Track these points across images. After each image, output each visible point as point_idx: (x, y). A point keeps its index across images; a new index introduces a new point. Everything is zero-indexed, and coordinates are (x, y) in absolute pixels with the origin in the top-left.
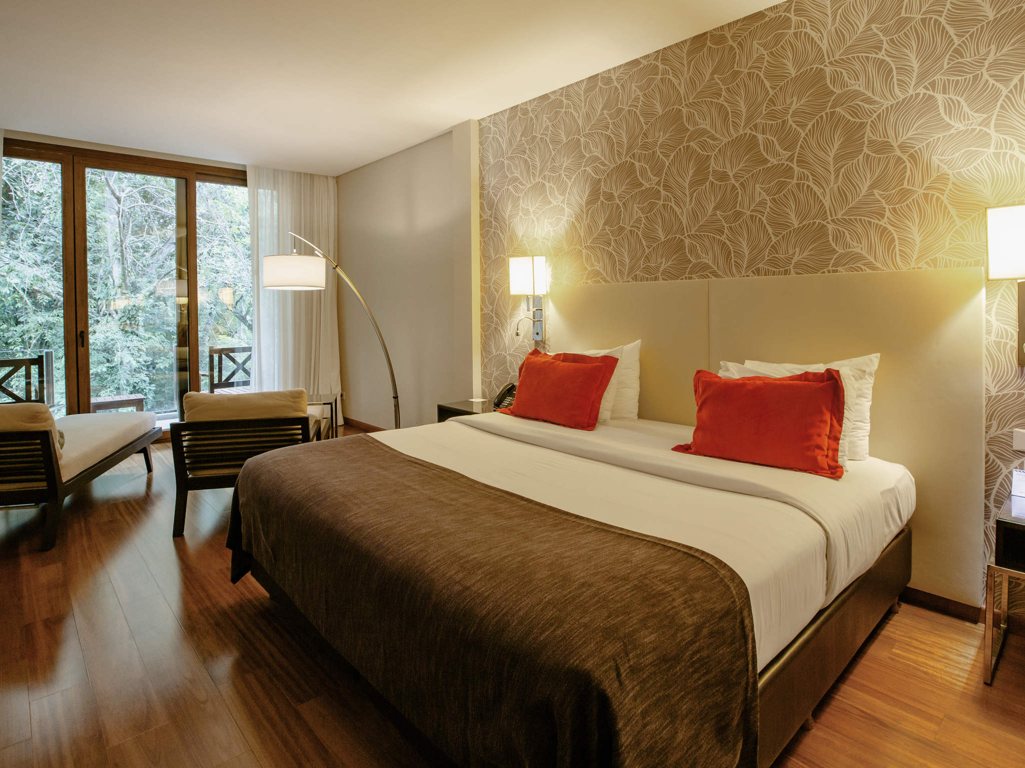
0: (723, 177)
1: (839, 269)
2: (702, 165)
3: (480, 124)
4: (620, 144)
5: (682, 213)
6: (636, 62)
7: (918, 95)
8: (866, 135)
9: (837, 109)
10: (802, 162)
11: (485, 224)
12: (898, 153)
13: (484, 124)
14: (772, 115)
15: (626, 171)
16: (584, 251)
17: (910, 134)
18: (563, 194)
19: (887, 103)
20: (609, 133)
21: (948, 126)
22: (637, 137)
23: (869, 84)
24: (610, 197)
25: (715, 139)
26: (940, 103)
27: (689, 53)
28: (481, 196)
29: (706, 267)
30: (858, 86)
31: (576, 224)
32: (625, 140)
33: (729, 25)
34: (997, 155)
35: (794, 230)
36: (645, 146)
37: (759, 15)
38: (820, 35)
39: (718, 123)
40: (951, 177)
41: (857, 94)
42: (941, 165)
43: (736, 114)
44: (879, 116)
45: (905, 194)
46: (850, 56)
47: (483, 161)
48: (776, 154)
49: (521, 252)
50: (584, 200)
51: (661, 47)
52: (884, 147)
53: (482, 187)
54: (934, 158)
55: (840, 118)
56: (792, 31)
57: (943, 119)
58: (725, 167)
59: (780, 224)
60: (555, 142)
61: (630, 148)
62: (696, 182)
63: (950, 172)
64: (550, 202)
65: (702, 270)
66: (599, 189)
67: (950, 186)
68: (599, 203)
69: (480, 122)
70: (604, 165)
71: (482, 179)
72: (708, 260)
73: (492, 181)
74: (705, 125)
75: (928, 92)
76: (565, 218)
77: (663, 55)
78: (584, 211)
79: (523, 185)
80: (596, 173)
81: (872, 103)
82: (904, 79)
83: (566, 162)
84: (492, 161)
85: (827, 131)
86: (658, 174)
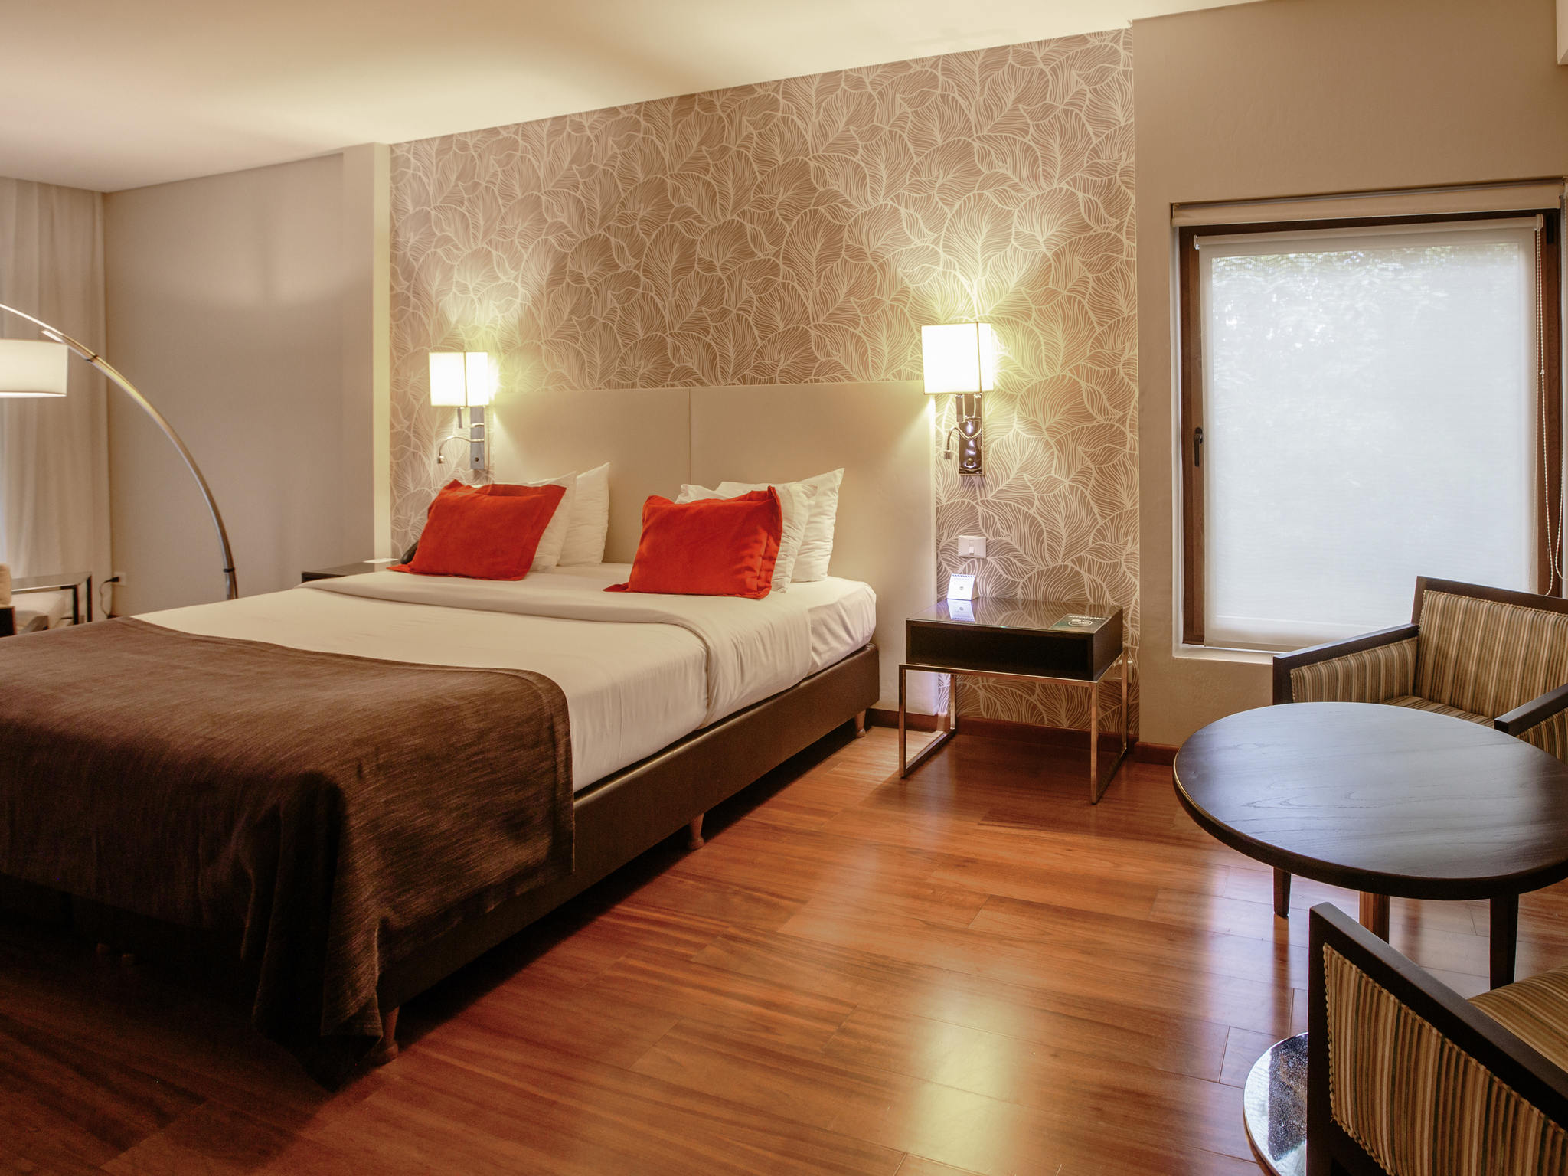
0: (709, 267)
1: (821, 378)
2: (687, 249)
3: (392, 151)
4: (592, 212)
5: (664, 306)
6: (613, 111)
7: (886, 205)
8: (844, 239)
9: (820, 208)
10: (787, 260)
11: (398, 301)
12: (870, 261)
13: (398, 152)
14: (759, 203)
15: (599, 247)
16: (544, 347)
17: (880, 243)
18: (516, 268)
19: (863, 209)
20: (578, 194)
21: (909, 241)
22: (612, 207)
23: (847, 187)
24: (578, 278)
25: (701, 221)
26: (903, 216)
27: (676, 114)
28: (393, 258)
29: (689, 372)
30: (837, 186)
31: (534, 310)
32: (599, 207)
33: (718, 91)
34: (944, 273)
35: (779, 334)
36: (622, 219)
37: (748, 89)
38: (805, 125)
39: (706, 204)
40: (912, 291)
41: (836, 195)
42: (904, 278)
43: (724, 196)
44: (855, 221)
45: (876, 303)
46: (830, 154)
47: (396, 208)
48: (763, 248)
49: (454, 345)
50: (545, 279)
51: (644, 100)
52: (858, 254)
53: (395, 245)
54: (899, 270)
55: (822, 218)
56: (780, 114)
57: (905, 233)
58: (711, 255)
59: (766, 327)
60: (507, 195)
61: (604, 219)
62: (680, 271)
63: (911, 286)
64: (497, 278)
65: (686, 376)
66: (565, 266)
67: (911, 299)
68: (564, 284)
69: (392, 148)
70: (572, 236)
71: (395, 232)
72: (691, 364)
73: (411, 238)
74: (691, 203)
75: (894, 205)
76: (519, 301)
77: (646, 109)
78: (545, 293)
79: (458, 248)
80: (560, 244)
81: (849, 206)
82: (875, 186)
83: (521, 225)
84: (411, 208)
85: (810, 229)
86: (637, 255)
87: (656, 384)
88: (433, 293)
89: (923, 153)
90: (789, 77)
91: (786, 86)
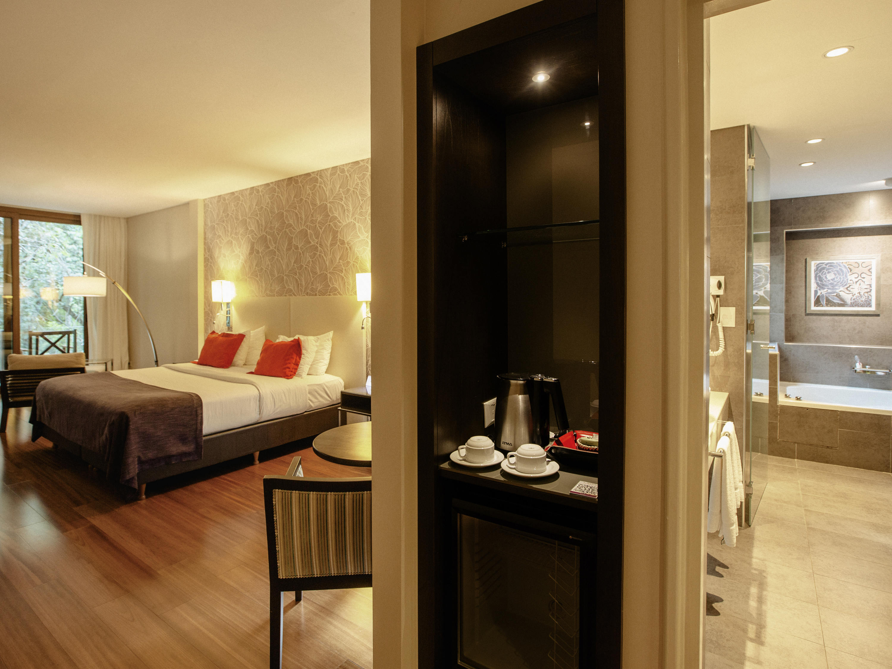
0: (297, 248)
1: (331, 294)
2: (290, 240)
3: (204, 201)
4: (262, 226)
5: (283, 264)
6: (268, 185)
7: (352, 222)
8: (338, 236)
10: (321, 245)
11: (206, 260)
12: (346, 245)
13: (206, 202)
14: (312, 222)
15: (264, 239)
16: (248, 279)
17: (350, 238)
18: (239, 248)
19: (344, 224)
20: (257, 218)
21: (359, 237)
22: (268, 223)
23: (339, 214)
24: (258, 252)
25: (295, 229)
26: (357, 226)
27: (287, 185)
28: (205, 243)
29: (291, 290)
30: (336, 215)
31: (245, 264)
32: (264, 224)
33: (300, 176)
35: (318, 275)
36: (271, 228)
37: (308, 175)
38: (326, 189)
39: (296, 222)
40: (359, 258)
41: (336, 218)
42: (358, 253)
43: (301, 219)
44: (342, 229)
45: (348, 263)
46: (334, 201)
47: (205, 224)
48: (314, 240)
49: (221, 278)
50: (248, 252)
51: (277, 180)
52: (343, 242)
53: (205, 239)
54: (355, 249)
55: (331, 227)
56: (319, 185)
58: (297, 243)
59: (314, 272)
60: (237, 219)
61: (265, 228)
62: (288, 249)
63: (359, 256)
64: (234, 252)
65: (290, 292)
66: (254, 247)
67: (359, 261)
68: (254, 255)
69: (204, 200)
70: (256, 235)
71: (205, 233)
72: (292, 287)
73: (210, 235)
74: (291, 222)
75: (354, 222)
76: (241, 261)
77: (278, 183)
78: (248, 258)
79: (223, 240)
80: (253, 238)
81: (340, 222)
82: (348, 214)
83: (241, 230)
84: (210, 224)
85: (328, 232)
86: (275, 243)
87: (281, 295)
88: (216, 257)
89: (364, 199)
90: (321, 169)
91: (320, 173)
